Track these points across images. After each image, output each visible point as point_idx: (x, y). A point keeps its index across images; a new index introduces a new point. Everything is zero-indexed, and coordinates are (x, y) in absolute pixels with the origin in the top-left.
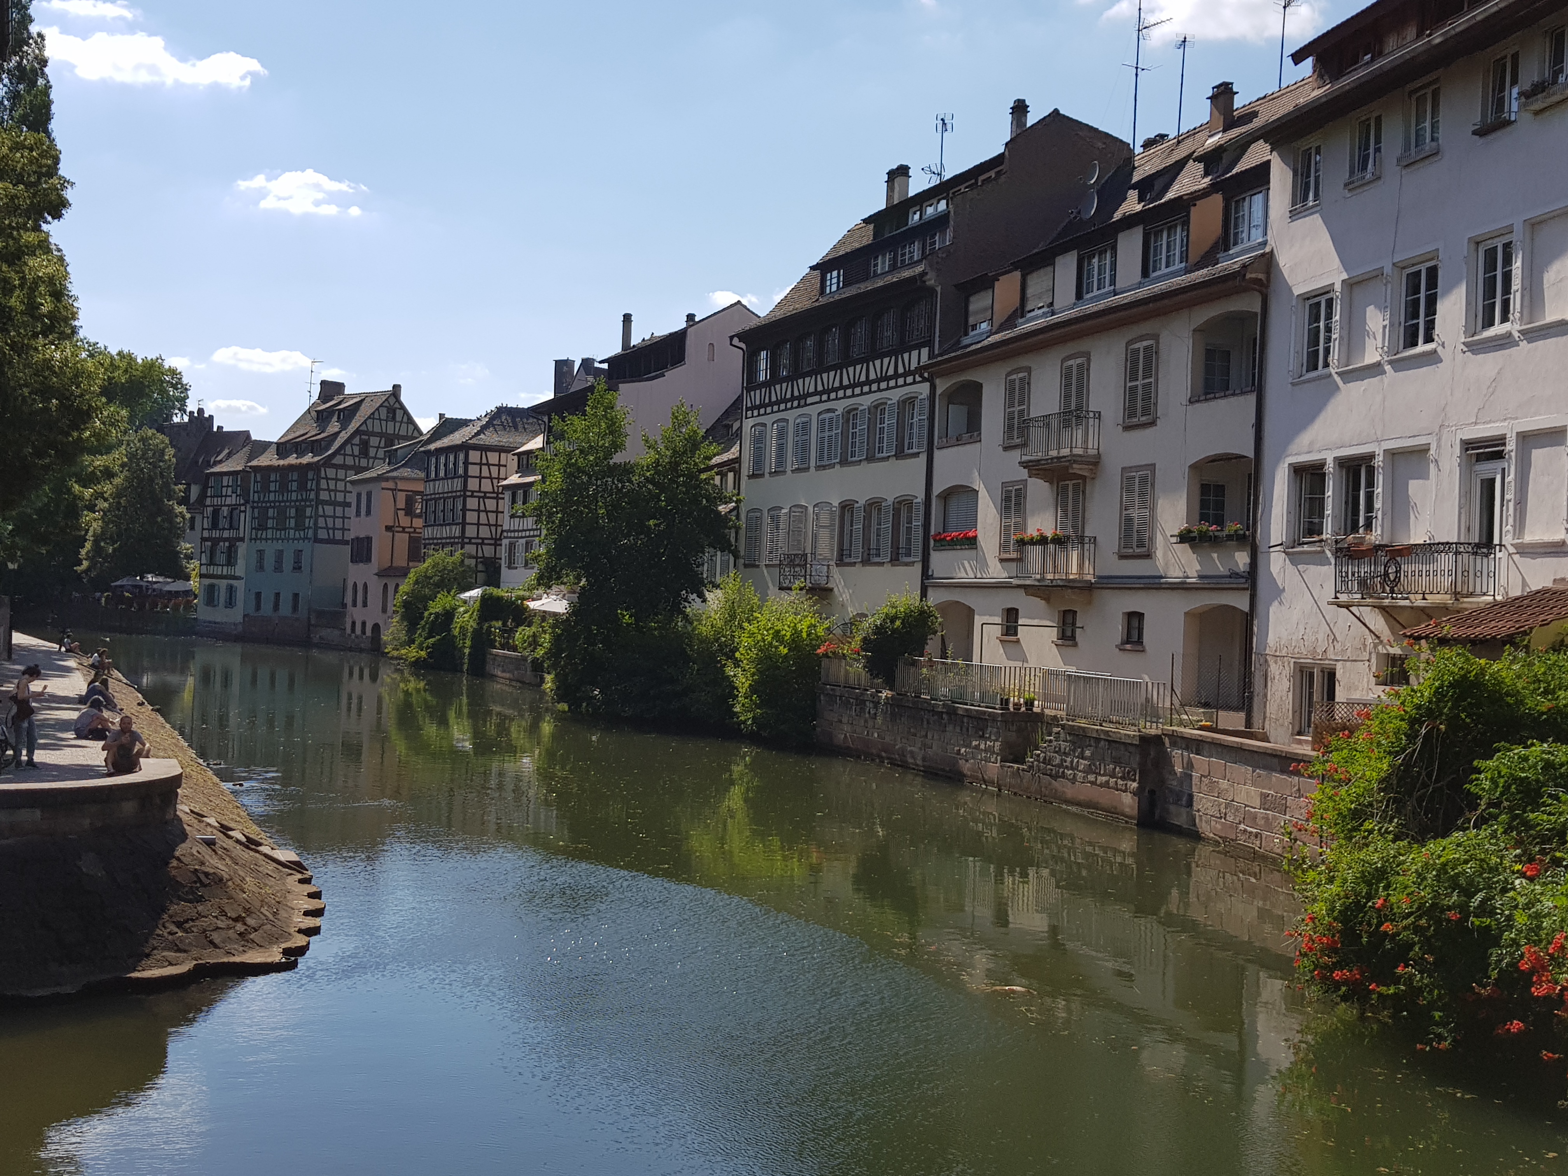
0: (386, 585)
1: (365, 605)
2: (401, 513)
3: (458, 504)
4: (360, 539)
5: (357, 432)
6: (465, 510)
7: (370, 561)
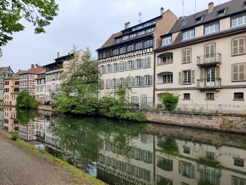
0: (12, 96)
1: (8, 98)
2: (14, 84)
3: (27, 82)
4: (6, 89)
5: (4, 73)
6: (28, 83)
7: (8, 92)
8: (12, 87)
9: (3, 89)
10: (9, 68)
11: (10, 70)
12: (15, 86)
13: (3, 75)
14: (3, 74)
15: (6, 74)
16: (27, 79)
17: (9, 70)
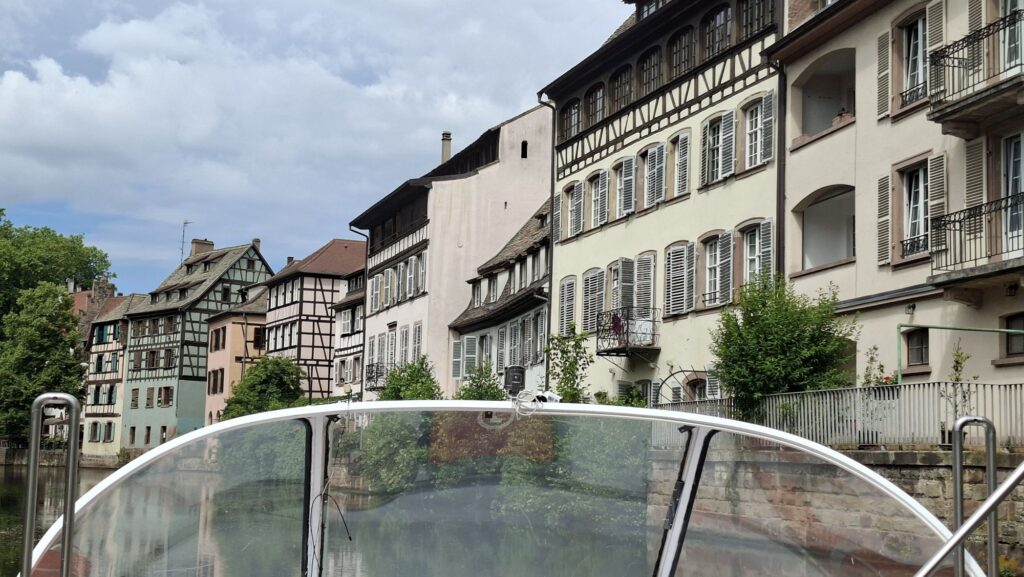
2: (251, 346)
3: (295, 329)
4: (215, 372)
5: (220, 280)
6: (300, 333)
7: (222, 391)
8: (238, 359)
9: (203, 379)
10: (252, 253)
11: (258, 265)
12: (253, 352)
13: (219, 297)
14: (219, 288)
15: (235, 288)
16: (294, 309)
17: (251, 263)
